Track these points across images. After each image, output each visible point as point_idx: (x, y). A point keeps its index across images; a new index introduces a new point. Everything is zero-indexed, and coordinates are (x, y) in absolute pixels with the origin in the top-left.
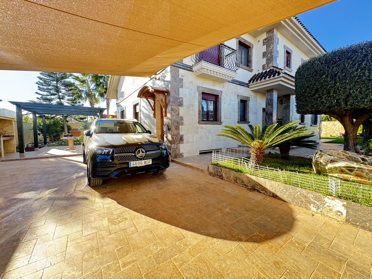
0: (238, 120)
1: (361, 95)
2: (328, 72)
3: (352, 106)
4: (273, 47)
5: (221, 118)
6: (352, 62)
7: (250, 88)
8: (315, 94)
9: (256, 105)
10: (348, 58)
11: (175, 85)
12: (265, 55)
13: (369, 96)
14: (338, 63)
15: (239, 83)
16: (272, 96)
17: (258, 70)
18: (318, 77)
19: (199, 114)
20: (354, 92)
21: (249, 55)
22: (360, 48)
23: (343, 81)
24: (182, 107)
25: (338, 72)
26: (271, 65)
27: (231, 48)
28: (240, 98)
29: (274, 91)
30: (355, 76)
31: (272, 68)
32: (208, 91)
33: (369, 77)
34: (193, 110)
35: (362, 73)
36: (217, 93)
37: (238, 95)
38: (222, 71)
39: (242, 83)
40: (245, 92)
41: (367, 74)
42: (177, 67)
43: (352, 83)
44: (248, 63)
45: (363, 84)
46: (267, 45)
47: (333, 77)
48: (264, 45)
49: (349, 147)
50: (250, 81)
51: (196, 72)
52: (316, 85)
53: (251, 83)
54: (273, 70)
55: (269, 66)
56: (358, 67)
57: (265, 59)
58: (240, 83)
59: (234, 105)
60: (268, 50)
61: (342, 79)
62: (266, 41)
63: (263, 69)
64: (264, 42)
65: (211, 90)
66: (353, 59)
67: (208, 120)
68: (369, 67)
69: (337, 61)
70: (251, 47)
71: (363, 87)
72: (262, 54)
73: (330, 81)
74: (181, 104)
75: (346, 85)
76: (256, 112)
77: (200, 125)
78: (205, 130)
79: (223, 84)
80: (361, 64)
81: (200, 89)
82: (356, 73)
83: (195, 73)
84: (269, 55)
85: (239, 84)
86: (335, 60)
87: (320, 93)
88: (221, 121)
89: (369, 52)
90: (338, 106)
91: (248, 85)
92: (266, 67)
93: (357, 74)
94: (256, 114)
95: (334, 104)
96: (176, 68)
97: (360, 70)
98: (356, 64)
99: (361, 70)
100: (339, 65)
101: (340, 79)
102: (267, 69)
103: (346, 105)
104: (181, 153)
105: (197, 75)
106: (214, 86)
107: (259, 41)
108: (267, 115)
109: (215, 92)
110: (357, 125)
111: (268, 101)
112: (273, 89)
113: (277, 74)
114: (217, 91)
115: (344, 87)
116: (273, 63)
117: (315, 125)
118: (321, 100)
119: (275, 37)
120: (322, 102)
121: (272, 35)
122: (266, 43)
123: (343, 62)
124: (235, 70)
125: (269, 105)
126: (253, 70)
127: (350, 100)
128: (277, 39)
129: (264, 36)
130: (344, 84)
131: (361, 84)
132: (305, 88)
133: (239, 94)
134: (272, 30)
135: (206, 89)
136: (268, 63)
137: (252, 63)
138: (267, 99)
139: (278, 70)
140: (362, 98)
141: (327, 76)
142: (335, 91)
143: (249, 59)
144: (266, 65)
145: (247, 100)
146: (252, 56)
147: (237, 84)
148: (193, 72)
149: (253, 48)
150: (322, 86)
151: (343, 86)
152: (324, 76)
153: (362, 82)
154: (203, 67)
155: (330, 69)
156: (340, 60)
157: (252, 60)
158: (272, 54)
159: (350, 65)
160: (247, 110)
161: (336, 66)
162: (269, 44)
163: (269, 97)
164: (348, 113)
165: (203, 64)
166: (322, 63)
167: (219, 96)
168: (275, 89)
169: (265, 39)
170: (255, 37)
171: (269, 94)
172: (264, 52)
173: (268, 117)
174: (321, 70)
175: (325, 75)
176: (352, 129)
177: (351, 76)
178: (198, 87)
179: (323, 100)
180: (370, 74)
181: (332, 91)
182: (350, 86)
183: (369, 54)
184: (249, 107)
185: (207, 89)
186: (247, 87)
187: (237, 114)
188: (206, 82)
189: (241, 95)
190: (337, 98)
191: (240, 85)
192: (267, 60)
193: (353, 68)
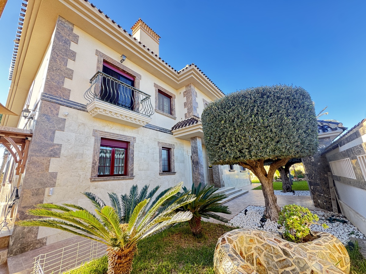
0: (160, 171)
1: (262, 144)
2: (225, 118)
3: (256, 156)
4: (192, 99)
5: (132, 170)
6: (244, 107)
7: (174, 135)
8: (219, 142)
9: (183, 153)
10: (241, 103)
11: (47, 126)
12: (186, 105)
13: (269, 145)
14: (233, 108)
15: (159, 129)
16: (196, 144)
17: (182, 119)
18: (218, 123)
19: (93, 167)
20: (255, 141)
21: (172, 104)
22: (249, 94)
23: (241, 127)
24: (58, 159)
25: (235, 117)
26: (191, 114)
27: (143, 93)
28: (161, 146)
29: (197, 138)
30: (251, 123)
31: (192, 117)
32: (111, 136)
33: (264, 124)
34: (81, 161)
35: (257, 119)
36: (128, 139)
37: (159, 143)
38: (130, 114)
39: (163, 130)
40: (168, 140)
41: (261, 121)
42: (56, 103)
43: (250, 131)
44: (171, 111)
45: (260, 131)
46: (187, 96)
47: (231, 123)
48: (184, 97)
49: (270, 206)
50: (173, 128)
51: (90, 111)
52: (218, 132)
53: (174, 131)
54: (193, 118)
55: (190, 115)
56: (251, 112)
57: (186, 109)
58: (161, 129)
59: (153, 154)
60: (188, 101)
61: (240, 126)
62: (186, 93)
63: (185, 117)
64: (184, 94)
65: (117, 135)
66: (245, 104)
67: (112, 174)
68: (261, 113)
69: (231, 106)
70: (173, 97)
71: (262, 135)
72: (184, 104)
73: (229, 127)
74: (56, 154)
75: (245, 132)
76: (184, 161)
77: (93, 183)
78: (103, 190)
79: (137, 129)
80: (253, 109)
81: (99, 134)
82: (250, 119)
83: (91, 114)
84: (189, 105)
85: (159, 131)
86: (229, 105)
87: (223, 141)
88: (132, 174)
89: (257, 98)
90: (243, 156)
91: (171, 132)
92: (187, 116)
93: (252, 120)
94: (184, 163)
95: (240, 155)
96: (54, 104)
97: (253, 116)
98: (248, 109)
99: (255, 116)
100: (234, 110)
101: (238, 125)
102: (189, 118)
103: (251, 156)
104: (39, 240)
105: (93, 115)
106: (124, 131)
107: (180, 93)
108: (194, 164)
109: (123, 138)
110: (270, 177)
111: (193, 149)
112: (196, 137)
113: (195, 122)
114: (127, 137)
115: (244, 135)
116: (193, 113)
117: (244, 171)
118: (226, 150)
119: (193, 91)
120: (227, 152)
121: (190, 88)
122: (186, 95)
123: (236, 107)
124: (149, 115)
125: (194, 153)
126: (176, 118)
127: (252, 150)
128: (195, 93)
129: (184, 89)
130: (244, 132)
131: (258, 131)
132: (209, 135)
133: (161, 141)
134: (190, 85)
135: (108, 134)
136: (189, 113)
137: (175, 111)
138: (192, 146)
139: (196, 119)
140: (263, 148)
141: (225, 122)
142: (236, 139)
143: (172, 107)
144: (188, 114)
145: (171, 148)
146: (175, 105)
147: (156, 130)
148: (87, 112)
149: (175, 98)
150: (223, 133)
151: (243, 133)
152: (223, 122)
153: (259, 129)
154: (97, 106)
155: (226, 114)
156: (234, 105)
157: (174, 109)
158: (192, 104)
159: (244, 110)
160: (172, 159)
161: (231, 111)
162: (188, 96)
163: (194, 145)
164: (259, 164)
165: (96, 103)
166: (218, 108)
167: (131, 143)
168: (199, 137)
169: (185, 92)
170: (177, 90)
171: (193, 142)
172: (185, 103)
173: (194, 167)
174: (219, 115)
175: (223, 120)
176: (267, 182)
177: (247, 122)
178: (95, 131)
179: (228, 150)
180: (264, 120)
181: (233, 139)
182: (249, 133)
183: (257, 100)
184: (174, 155)
185: (112, 135)
186: (170, 134)
187: (158, 164)
188: (110, 125)
189: (163, 142)
190: (240, 147)
191: (161, 131)
192: (188, 110)
193: (247, 113)
